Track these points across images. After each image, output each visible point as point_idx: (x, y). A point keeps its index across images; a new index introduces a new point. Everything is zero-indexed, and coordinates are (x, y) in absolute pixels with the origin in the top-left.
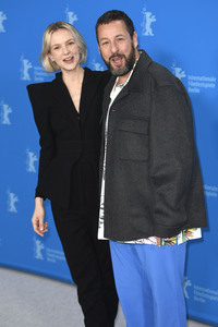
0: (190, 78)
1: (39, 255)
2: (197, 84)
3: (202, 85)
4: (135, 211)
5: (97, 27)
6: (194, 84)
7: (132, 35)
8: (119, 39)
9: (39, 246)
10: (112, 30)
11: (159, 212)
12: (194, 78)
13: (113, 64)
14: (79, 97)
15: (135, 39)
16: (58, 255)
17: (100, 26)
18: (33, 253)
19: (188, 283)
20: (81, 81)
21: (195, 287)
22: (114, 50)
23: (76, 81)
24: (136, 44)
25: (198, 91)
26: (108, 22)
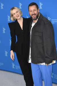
0: (52, 20)
1: (13, 67)
2: (54, 21)
3: (55, 21)
4: (38, 56)
5: (28, 7)
6: (53, 21)
7: (38, 9)
8: (34, 10)
9: (13, 65)
10: (33, 8)
11: (46, 57)
12: (53, 20)
13: (32, 17)
14: (22, 26)
15: (39, 10)
16: (18, 67)
17: (29, 7)
18: (12, 67)
19: (53, 74)
20: (22, 21)
21: (55, 75)
22: (33, 13)
23: (21, 21)
24: (39, 12)
25: (54, 23)
26: (31, 6)
